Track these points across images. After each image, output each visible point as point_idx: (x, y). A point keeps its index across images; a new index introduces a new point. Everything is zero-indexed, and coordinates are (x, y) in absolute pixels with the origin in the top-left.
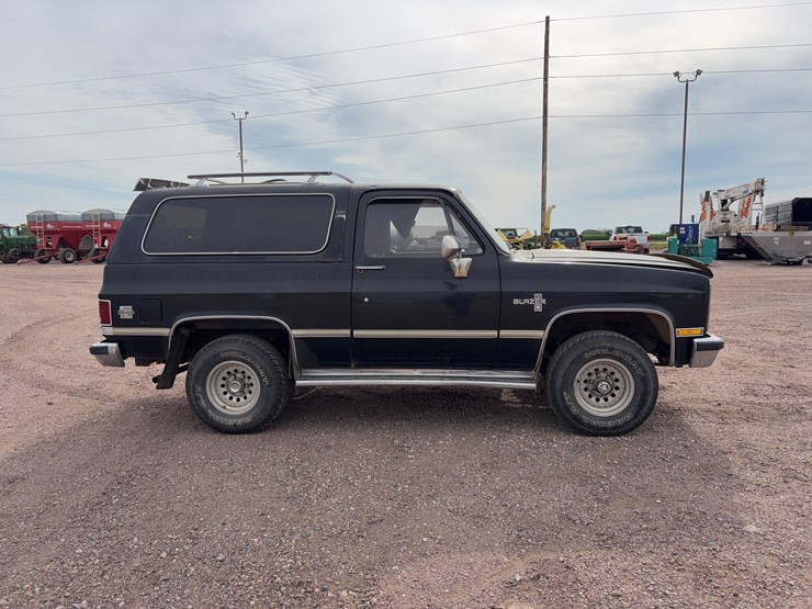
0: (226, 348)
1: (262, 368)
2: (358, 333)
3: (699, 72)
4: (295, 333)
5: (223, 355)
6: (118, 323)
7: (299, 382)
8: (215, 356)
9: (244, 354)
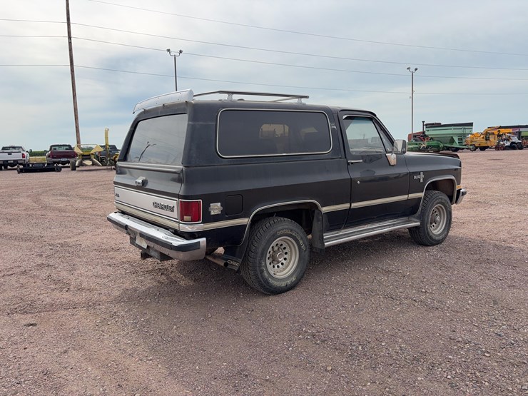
0: (280, 228)
1: (301, 239)
2: (355, 205)
3: (181, 52)
4: (325, 209)
5: (279, 233)
6: (208, 218)
7: (326, 244)
8: (273, 235)
9: (291, 231)
